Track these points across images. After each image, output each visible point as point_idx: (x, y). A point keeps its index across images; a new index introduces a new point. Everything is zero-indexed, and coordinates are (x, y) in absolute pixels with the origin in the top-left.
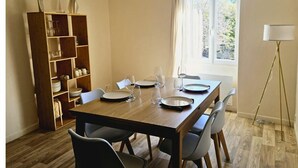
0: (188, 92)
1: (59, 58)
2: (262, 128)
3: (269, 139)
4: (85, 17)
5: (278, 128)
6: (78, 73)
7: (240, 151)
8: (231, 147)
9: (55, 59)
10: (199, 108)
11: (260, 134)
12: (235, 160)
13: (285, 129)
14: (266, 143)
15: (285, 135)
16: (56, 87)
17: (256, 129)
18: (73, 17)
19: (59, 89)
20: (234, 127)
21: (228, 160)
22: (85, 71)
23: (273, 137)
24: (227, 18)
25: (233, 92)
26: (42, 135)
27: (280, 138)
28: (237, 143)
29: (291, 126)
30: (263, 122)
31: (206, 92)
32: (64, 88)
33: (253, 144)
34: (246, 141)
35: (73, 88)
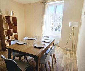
0: (44, 42)
1: (8, 29)
2: (67, 52)
3: (68, 55)
4: (16, 17)
5: (71, 52)
6: (14, 34)
7: (59, 59)
8: (57, 58)
9: (7, 29)
10: (46, 48)
11: (66, 54)
12: (58, 62)
13: (73, 53)
14: (67, 57)
15: (73, 54)
16: (7, 38)
17: (65, 52)
18: (12, 17)
19: (8, 38)
20: (59, 51)
21: (56, 62)
22: (16, 33)
23: (70, 55)
24: (60, 19)
25: (58, 43)
26: (2, 52)
27: (72, 55)
28: (59, 57)
29: (75, 52)
30: (67, 50)
31: (50, 42)
32: (9, 38)
33: (63, 57)
34: (61, 56)
35: (13, 38)
